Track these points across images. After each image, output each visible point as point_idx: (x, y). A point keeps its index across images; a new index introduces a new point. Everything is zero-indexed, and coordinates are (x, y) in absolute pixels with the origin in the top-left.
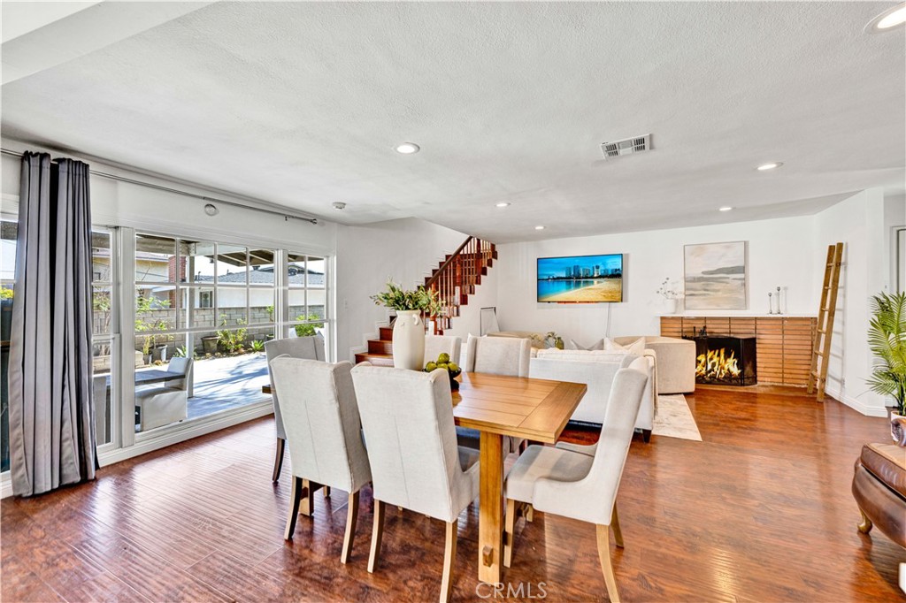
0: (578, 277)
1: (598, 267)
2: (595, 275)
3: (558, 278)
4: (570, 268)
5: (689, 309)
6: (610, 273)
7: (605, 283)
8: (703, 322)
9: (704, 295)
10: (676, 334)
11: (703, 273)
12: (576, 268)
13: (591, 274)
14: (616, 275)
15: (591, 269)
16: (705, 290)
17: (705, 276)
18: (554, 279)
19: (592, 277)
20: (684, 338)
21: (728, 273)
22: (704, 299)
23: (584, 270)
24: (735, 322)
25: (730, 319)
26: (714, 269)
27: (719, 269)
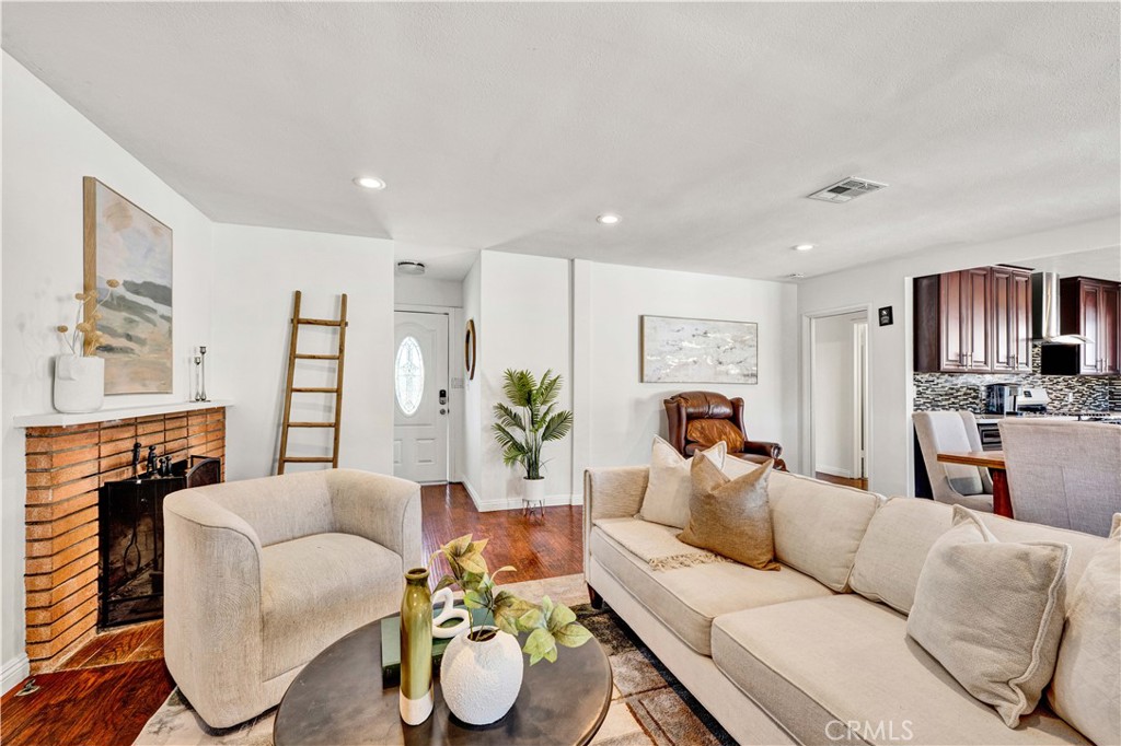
8: (130, 432)
9: (126, 350)
11: (126, 286)
16: (129, 337)
17: (130, 296)
21: (154, 299)
22: (127, 363)
24: (170, 425)
25: (165, 418)
26: (140, 281)
27: (146, 284)
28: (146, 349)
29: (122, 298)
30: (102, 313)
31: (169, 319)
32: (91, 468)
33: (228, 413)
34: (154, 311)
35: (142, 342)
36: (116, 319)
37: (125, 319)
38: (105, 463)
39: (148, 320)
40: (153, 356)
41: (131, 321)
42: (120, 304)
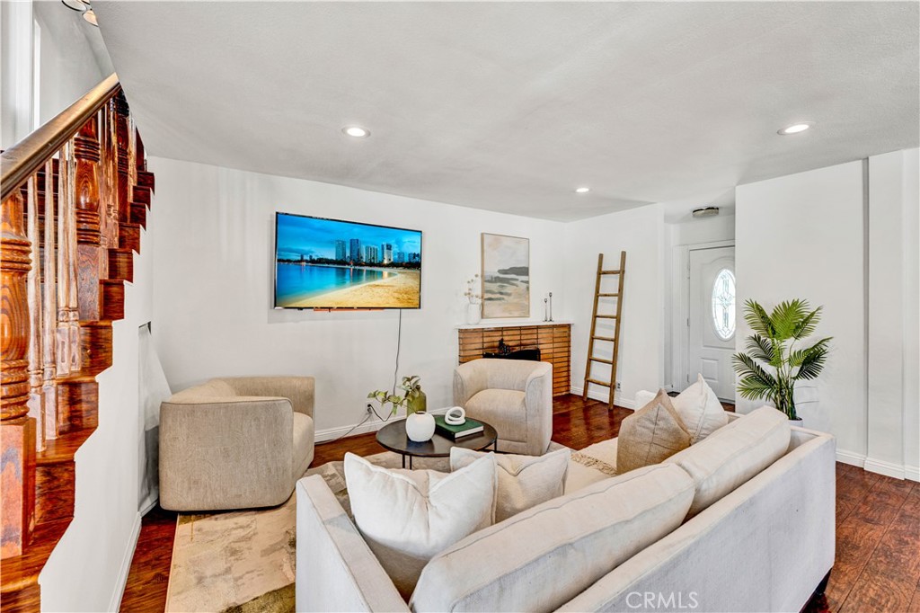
0: (358, 263)
1: (389, 247)
2: (386, 262)
3: (321, 261)
4: (343, 243)
5: (487, 318)
6: (406, 259)
7: (399, 275)
8: (500, 333)
9: (499, 299)
10: (477, 352)
11: (500, 271)
12: (355, 244)
13: (379, 259)
14: (414, 264)
15: (379, 249)
16: (501, 293)
17: (502, 276)
18: (312, 261)
19: (381, 265)
20: (487, 356)
21: (517, 274)
22: (500, 305)
23: (367, 248)
24: (523, 332)
25: (520, 328)
26: (508, 268)
27: (511, 269)
28: (511, 298)
29: (498, 277)
30: (487, 285)
31: (527, 282)
32: (480, 346)
33: (572, 328)
34: (517, 280)
35: (509, 295)
36: (494, 287)
37: (499, 286)
38: (485, 345)
39: (513, 284)
40: (516, 300)
41: (503, 286)
42: (497, 280)
